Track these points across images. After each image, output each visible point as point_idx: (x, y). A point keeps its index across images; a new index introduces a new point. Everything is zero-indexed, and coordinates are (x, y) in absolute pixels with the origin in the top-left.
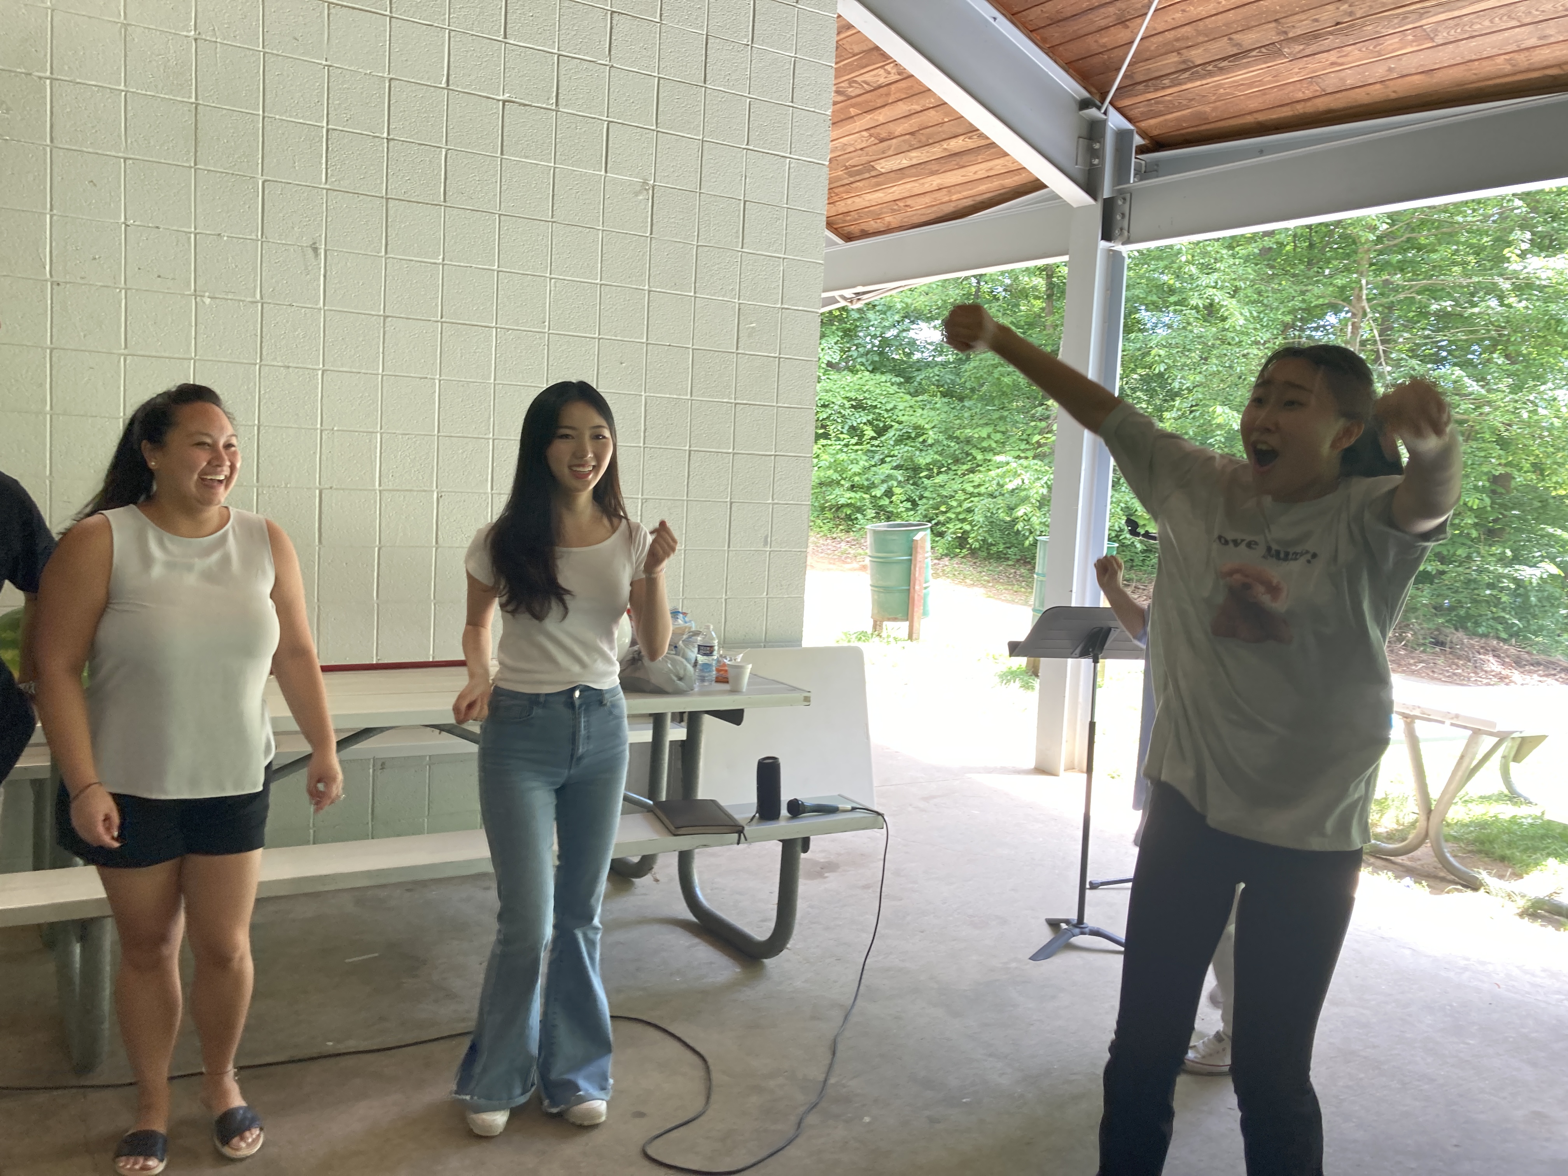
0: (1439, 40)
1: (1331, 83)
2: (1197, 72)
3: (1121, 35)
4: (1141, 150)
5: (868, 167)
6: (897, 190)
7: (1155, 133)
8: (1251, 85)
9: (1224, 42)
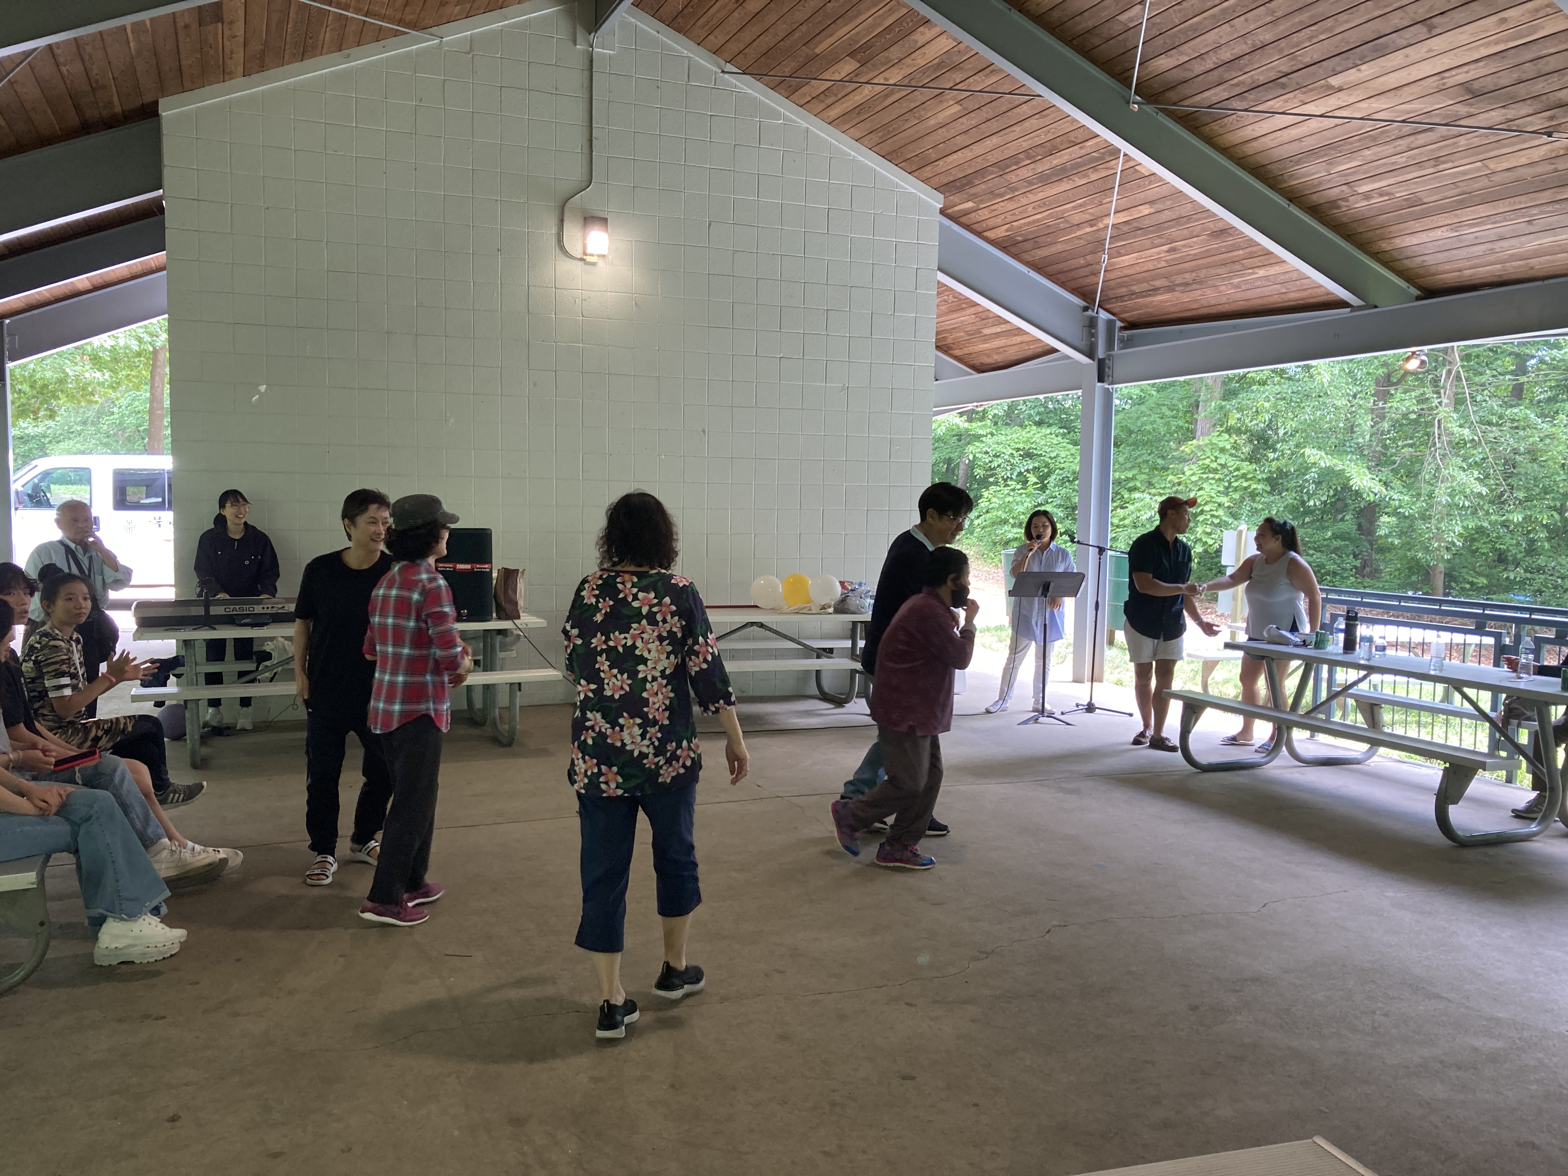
0: (1244, 287)
1: (1204, 303)
2: (1139, 295)
3: (1094, 279)
4: (1123, 328)
5: (978, 331)
6: (997, 343)
7: (1129, 319)
8: (1167, 301)
9: (1145, 285)
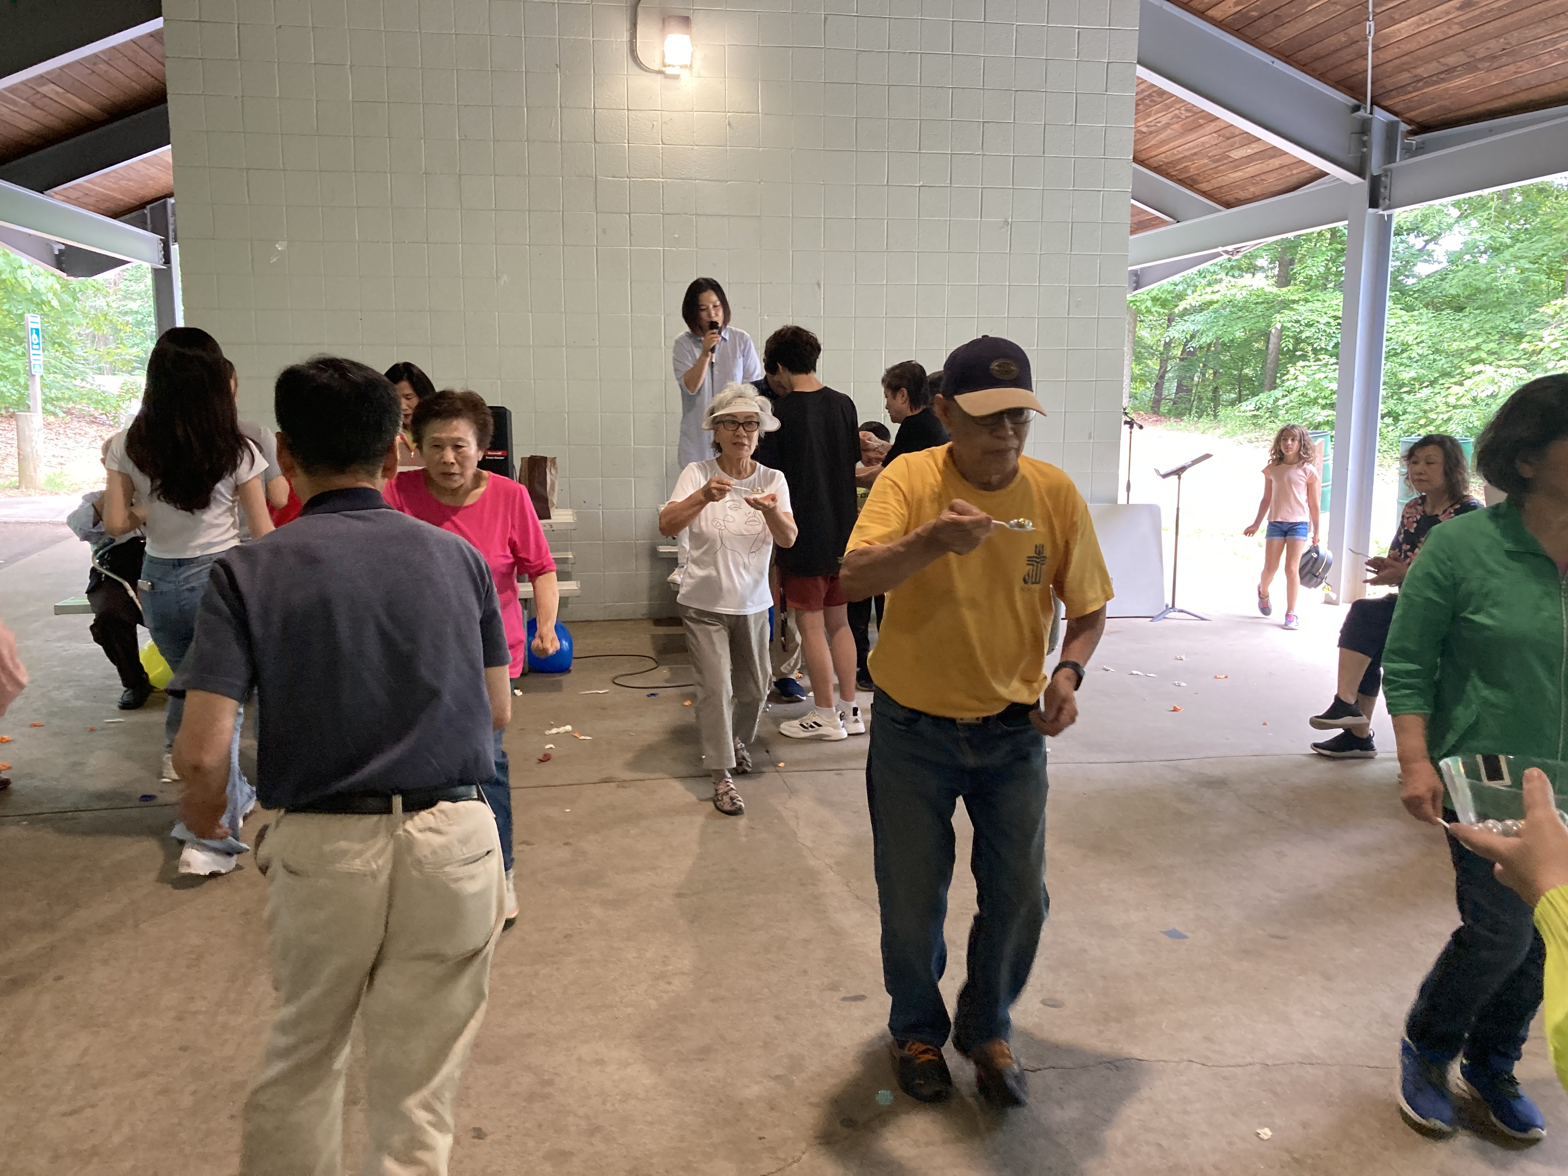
1: (1523, 83)
2: (1427, 82)
3: (1360, 64)
4: (1409, 133)
5: (1225, 156)
6: (1252, 169)
7: (1420, 120)
8: (1468, 87)
9: (1435, 64)
